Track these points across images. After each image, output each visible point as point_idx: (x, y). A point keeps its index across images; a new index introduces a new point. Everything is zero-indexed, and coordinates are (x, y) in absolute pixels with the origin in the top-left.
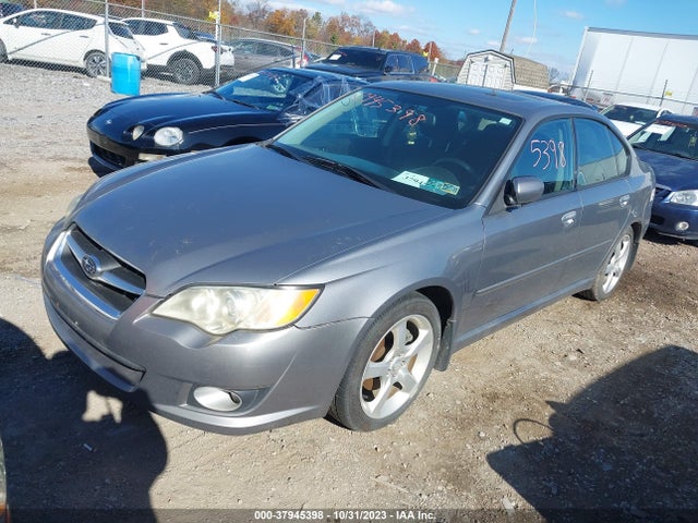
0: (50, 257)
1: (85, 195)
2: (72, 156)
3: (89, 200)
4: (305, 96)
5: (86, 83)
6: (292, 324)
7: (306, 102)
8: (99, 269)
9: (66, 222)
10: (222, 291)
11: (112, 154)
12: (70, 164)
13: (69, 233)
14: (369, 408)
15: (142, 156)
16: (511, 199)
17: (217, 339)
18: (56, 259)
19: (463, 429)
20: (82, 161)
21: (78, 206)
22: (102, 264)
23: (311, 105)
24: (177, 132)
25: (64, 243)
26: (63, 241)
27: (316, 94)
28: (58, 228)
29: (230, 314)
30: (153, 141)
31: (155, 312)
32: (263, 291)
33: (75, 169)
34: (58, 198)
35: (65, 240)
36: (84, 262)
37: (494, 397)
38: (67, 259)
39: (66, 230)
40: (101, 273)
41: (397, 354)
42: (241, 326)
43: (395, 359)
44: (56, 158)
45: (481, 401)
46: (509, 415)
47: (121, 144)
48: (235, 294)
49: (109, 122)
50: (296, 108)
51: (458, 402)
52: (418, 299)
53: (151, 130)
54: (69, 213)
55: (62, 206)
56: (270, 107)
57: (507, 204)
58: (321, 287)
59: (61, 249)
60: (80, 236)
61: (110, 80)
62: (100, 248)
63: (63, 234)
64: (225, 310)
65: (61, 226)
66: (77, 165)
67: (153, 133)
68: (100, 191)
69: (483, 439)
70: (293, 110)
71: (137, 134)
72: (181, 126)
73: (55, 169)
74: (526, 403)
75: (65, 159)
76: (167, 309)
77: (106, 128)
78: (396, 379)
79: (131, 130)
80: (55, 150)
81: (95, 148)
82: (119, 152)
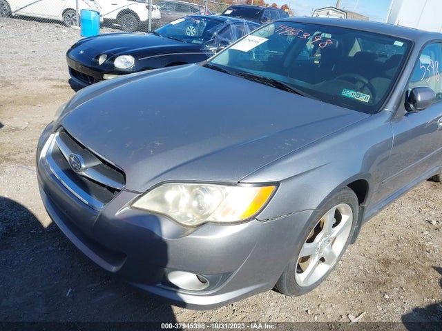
0: (43, 154)
1: (69, 104)
2: (56, 77)
3: (72, 108)
4: (219, 33)
5: (64, 30)
6: (254, 217)
7: (220, 37)
8: (83, 166)
9: (55, 125)
10: (192, 188)
11: (84, 75)
12: (55, 83)
13: (57, 134)
14: (301, 278)
15: (106, 76)
16: (412, 106)
17: (191, 230)
18: (47, 156)
19: (370, 291)
20: (63, 81)
21: (63, 113)
22: (86, 161)
23: (224, 39)
24: (130, 59)
25: (53, 143)
26: (52, 142)
27: (226, 32)
28: (49, 130)
29: (200, 208)
30: (113, 65)
31: (135, 205)
32: (228, 188)
33: (58, 86)
34: (47, 106)
35: (54, 140)
36: (70, 159)
37: (387, 263)
38: (57, 155)
39: (55, 132)
40: (86, 169)
41: (325, 236)
42: (210, 219)
43: (323, 240)
44: (45, 79)
45: (378, 266)
46: (402, 278)
47: (90, 68)
48: (204, 190)
49: (81, 52)
50: (213, 42)
51: (362, 268)
52: (346, 191)
53: (111, 57)
54: (57, 118)
55: (51, 113)
56: (194, 41)
57: (407, 110)
58: (277, 184)
59: (52, 148)
60: (66, 137)
61: (79, 28)
62: (84, 147)
63: (52, 135)
64: (195, 204)
65: (51, 128)
66: (60, 84)
67: (113, 60)
68: (79, 102)
69: (388, 301)
70: (211, 43)
71: (101, 60)
72: (133, 55)
73: (44, 86)
74: (412, 267)
75: (51, 80)
76: (146, 203)
77: (80, 57)
78: (322, 255)
79: (98, 57)
80: (44, 74)
81: (72, 72)
82: (89, 73)
